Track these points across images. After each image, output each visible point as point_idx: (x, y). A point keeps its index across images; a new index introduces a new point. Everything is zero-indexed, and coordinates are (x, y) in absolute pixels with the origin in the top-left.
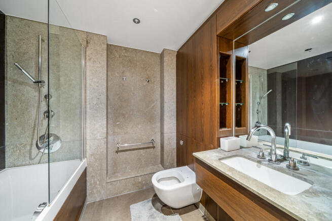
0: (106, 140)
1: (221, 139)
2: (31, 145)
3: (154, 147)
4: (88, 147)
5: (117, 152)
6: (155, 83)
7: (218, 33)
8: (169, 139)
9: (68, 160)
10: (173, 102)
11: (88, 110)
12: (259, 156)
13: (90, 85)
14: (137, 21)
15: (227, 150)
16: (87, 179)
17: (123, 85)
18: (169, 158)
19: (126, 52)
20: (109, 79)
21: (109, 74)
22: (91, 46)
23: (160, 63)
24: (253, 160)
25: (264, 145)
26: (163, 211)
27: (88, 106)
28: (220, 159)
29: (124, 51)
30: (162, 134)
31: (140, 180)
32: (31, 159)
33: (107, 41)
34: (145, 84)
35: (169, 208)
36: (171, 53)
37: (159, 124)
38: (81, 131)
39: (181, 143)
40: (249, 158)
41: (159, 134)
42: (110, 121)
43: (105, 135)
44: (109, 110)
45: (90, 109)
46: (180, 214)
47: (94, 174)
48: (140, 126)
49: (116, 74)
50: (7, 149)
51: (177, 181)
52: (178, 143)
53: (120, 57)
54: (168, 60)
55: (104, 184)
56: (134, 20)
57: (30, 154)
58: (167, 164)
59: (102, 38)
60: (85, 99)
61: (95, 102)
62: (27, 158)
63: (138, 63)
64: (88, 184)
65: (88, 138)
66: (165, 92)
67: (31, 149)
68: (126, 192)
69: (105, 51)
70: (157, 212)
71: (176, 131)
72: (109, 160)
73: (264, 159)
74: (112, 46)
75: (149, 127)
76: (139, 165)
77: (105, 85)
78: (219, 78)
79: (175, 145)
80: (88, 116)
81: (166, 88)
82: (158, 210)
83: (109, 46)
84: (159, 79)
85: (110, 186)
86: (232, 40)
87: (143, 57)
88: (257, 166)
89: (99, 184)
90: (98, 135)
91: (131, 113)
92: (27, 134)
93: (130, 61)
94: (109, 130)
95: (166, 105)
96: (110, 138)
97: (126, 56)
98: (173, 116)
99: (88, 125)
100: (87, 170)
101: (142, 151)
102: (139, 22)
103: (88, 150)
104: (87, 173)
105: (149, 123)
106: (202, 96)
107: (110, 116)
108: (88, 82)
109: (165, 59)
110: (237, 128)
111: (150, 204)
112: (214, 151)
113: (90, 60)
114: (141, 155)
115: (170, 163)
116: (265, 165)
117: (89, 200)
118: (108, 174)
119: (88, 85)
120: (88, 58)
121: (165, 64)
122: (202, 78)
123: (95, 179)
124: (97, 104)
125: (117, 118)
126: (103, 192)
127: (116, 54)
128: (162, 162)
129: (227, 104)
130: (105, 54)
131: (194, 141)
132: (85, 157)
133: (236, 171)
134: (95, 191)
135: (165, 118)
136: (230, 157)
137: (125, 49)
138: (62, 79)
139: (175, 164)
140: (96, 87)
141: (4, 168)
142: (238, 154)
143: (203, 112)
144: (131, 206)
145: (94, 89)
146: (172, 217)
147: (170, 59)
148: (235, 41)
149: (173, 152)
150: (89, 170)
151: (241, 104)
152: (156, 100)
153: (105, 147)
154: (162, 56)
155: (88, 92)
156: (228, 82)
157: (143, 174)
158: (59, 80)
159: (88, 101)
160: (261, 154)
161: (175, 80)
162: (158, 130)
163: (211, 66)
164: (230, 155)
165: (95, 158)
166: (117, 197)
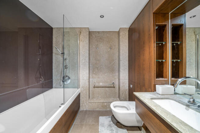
0: (88, 80)
1: (156, 85)
2: (60, 80)
3: (114, 87)
4: (81, 83)
5: (94, 87)
6: (115, 49)
7: (154, 11)
8: (123, 83)
9: (73, 88)
10: (126, 60)
11: (81, 65)
12: (190, 101)
13: (82, 53)
14: (102, 17)
15: (160, 93)
16: (80, 98)
17: (97, 52)
18: (123, 95)
19: (99, 34)
20: (90, 49)
21: (90, 47)
22: (82, 34)
23: (118, 37)
24: (183, 103)
25: (198, 93)
26: (116, 125)
27: (81, 63)
28: (152, 99)
29: (98, 33)
30: (119, 79)
31: (106, 105)
32: (60, 86)
33: (89, 30)
34: (109, 50)
35: (121, 124)
36: (124, 30)
37: (117, 74)
38: (78, 75)
39: (131, 86)
40: (179, 102)
41: (118, 79)
42: (91, 71)
43: (88, 78)
44: (90, 66)
45: (82, 64)
46: (128, 130)
47: (83, 97)
48: (106, 75)
49: (94, 46)
50: (53, 81)
51: (126, 109)
52: (129, 86)
53: (95, 37)
54: (123, 34)
55: (88, 103)
56: (101, 17)
57: (60, 84)
58: (122, 98)
59: (86, 29)
60: (80, 60)
61: (84, 61)
62: (59, 85)
63: (105, 39)
64: (81, 101)
65: (81, 79)
66: (121, 54)
67: (60, 82)
68: (98, 109)
69: (88, 36)
70: (114, 124)
71: (128, 79)
72: (90, 91)
73: (194, 104)
74: (92, 32)
75: (111, 75)
76: (105, 96)
77: (88, 52)
78: (155, 42)
79: (128, 87)
80: (81, 68)
81: (121, 51)
82: (114, 123)
83: (90, 32)
84: (117, 47)
85: (90, 104)
86: (169, 13)
87: (108, 35)
88: (186, 108)
89: (86, 102)
90: (85, 77)
91: (101, 67)
92: (59, 75)
93: (101, 38)
94: (90, 76)
95: (121, 62)
96: (91, 79)
97: (98, 36)
98: (126, 69)
99: (81, 72)
100: (80, 94)
101: (107, 88)
102: (103, 17)
103: (81, 85)
104: (81, 96)
105: (111, 73)
106: (144, 55)
107: (90, 68)
108: (81, 51)
109: (121, 34)
110: (173, 79)
111: (110, 119)
112: (150, 93)
113: (81, 41)
114: (107, 91)
115: (124, 98)
116: (193, 109)
117: (81, 109)
118: (90, 98)
119: (81, 53)
120: (81, 40)
121: (120, 37)
122: (144, 43)
123: (84, 99)
124: (84, 62)
125: (94, 70)
126: (87, 106)
127: (94, 36)
128: (119, 97)
129: (164, 61)
130: (88, 37)
131: (139, 85)
132: (79, 88)
133: (161, 107)
134: (84, 105)
135: (121, 70)
136: (162, 99)
137: (98, 32)
138: (71, 51)
139: (128, 99)
140: (84, 54)
141: (52, 88)
142: (170, 97)
143: (144, 66)
144: (100, 117)
145: (83, 55)
146: (122, 130)
147: (124, 34)
148: (171, 13)
149: (126, 92)
150: (81, 95)
151: (179, 61)
152: (116, 59)
153: (88, 84)
154: (119, 33)
155: (81, 56)
156: (165, 44)
157: (107, 101)
158: (70, 52)
159: (81, 61)
160: (191, 100)
161: (128, 46)
162: (117, 77)
163: (149, 35)
164: (162, 97)
165: (84, 89)
166: (94, 111)
